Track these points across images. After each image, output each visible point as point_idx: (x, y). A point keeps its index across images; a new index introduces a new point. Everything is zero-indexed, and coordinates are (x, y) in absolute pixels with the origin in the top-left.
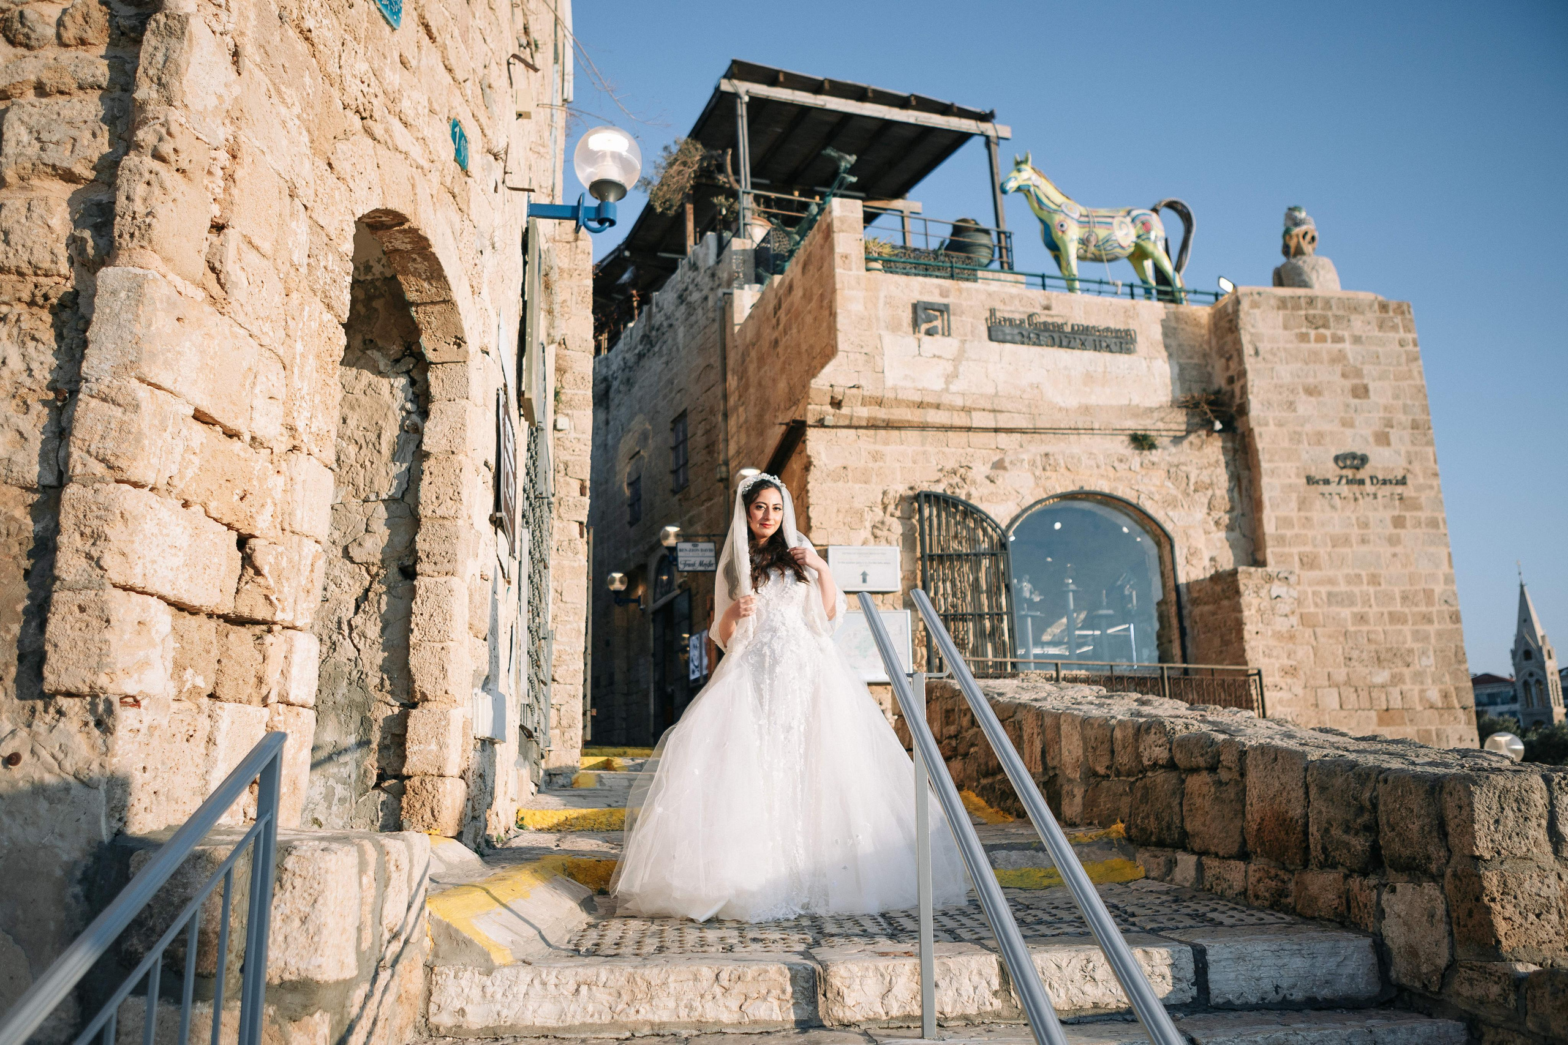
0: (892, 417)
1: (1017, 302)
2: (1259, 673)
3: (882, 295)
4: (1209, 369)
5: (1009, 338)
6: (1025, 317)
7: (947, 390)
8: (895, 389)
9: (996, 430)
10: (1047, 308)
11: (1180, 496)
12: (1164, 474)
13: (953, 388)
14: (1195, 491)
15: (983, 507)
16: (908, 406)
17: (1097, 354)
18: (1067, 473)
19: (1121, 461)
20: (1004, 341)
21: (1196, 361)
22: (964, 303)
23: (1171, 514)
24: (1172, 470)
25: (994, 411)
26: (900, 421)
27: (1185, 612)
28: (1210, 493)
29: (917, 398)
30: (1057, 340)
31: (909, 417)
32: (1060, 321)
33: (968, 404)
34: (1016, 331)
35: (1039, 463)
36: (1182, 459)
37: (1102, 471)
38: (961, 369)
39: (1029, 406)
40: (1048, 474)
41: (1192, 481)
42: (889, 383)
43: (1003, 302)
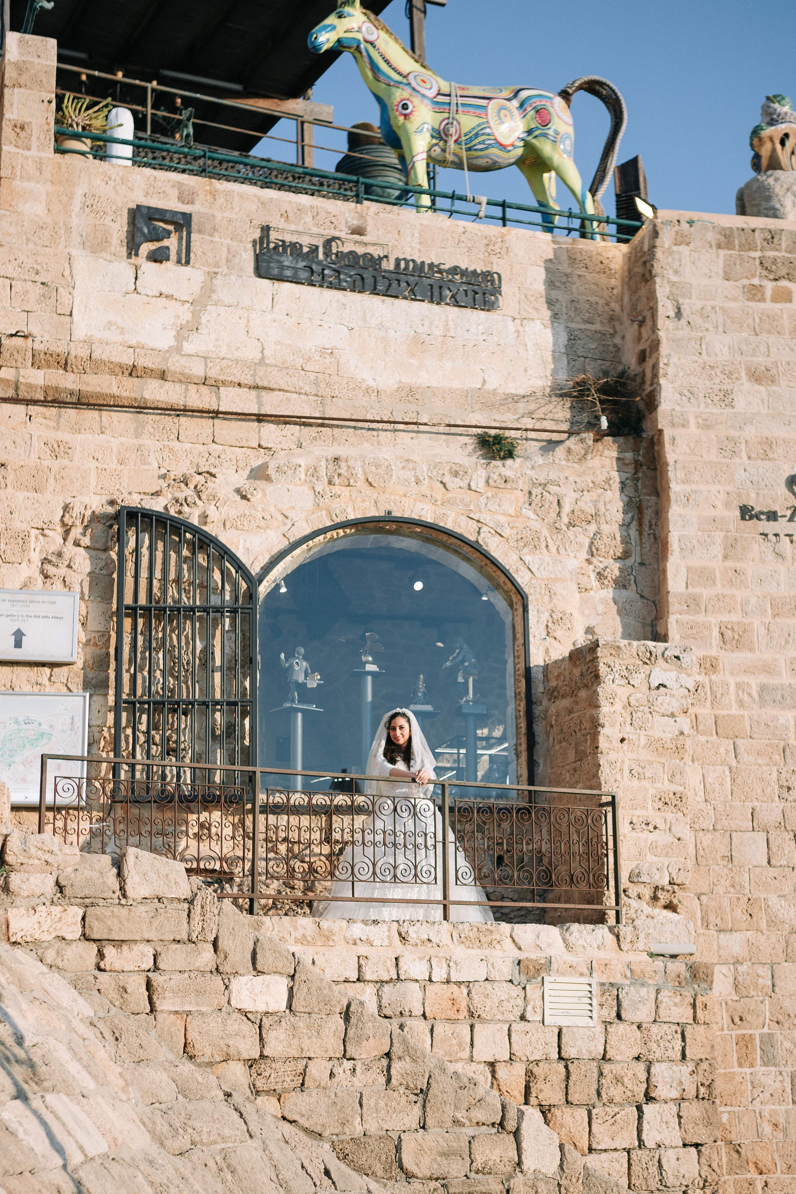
0: (84, 388)
1: (308, 219)
2: (613, 803)
3: (79, 192)
4: (617, 340)
5: (288, 273)
6: (320, 243)
7: (178, 349)
8: (89, 342)
9: (260, 418)
10: (359, 231)
11: (545, 532)
12: (522, 497)
13: (188, 347)
14: (571, 525)
15: (224, 538)
16: (113, 372)
17: (434, 307)
18: (369, 490)
19: (456, 474)
20: (280, 279)
21: (597, 327)
22: (219, 215)
23: (527, 558)
24: (536, 491)
25: (256, 387)
26: (99, 395)
27: (538, 710)
28: (593, 528)
29: (127, 359)
30: (369, 281)
31: (115, 390)
32: (376, 252)
33: (214, 373)
34: (301, 264)
35: (322, 472)
36: (553, 476)
37: (424, 488)
38: (204, 320)
39: (316, 383)
40: (336, 489)
41: (567, 508)
42: (81, 332)
43: (285, 216)
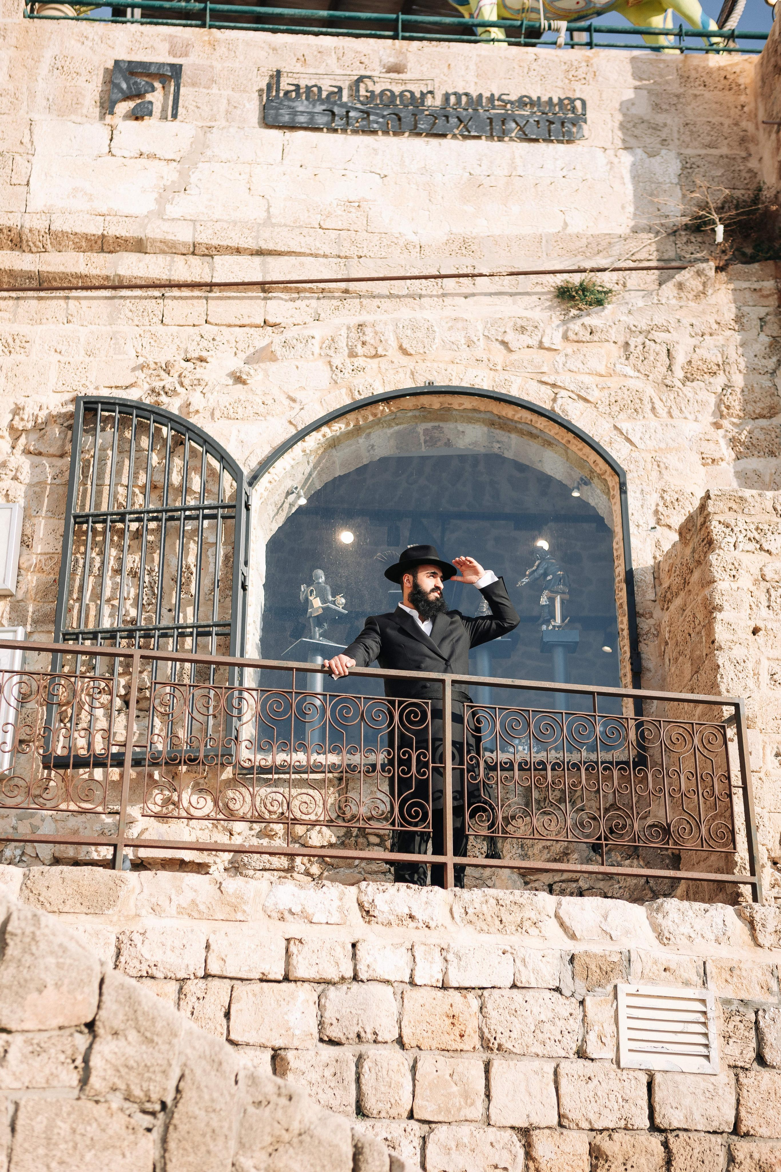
0: (44, 268)
1: (332, 61)
2: (736, 719)
3: (48, 55)
4: (753, 164)
5: (302, 119)
6: (345, 85)
7: (160, 214)
8: (47, 213)
9: (264, 286)
10: (396, 69)
11: (650, 391)
12: (616, 351)
13: (172, 211)
14: (688, 379)
15: (211, 429)
16: (79, 249)
17: (496, 145)
18: (404, 360)
19: (523, 329)
20: (293, 127)
21: (724, 150)
22: (218, 66)
23: (624, 426)
24: (636, 341)
25: (260, 253)
26: (64, 276)
27: (645, 625)
28: (720, 380)
29: (94, 228)
30: (408, 119)
31: (82, 269)
32: (417, 89)
33: (205, 237)
34: (319, 108)
35: (342, 343)
36: (659, 319)
37: (480, 351)
38: (193, 179)
39: (337, 242)
40: (360, 362)
41: (680, 359)
42: (37, 202)
43: (303, 60)
